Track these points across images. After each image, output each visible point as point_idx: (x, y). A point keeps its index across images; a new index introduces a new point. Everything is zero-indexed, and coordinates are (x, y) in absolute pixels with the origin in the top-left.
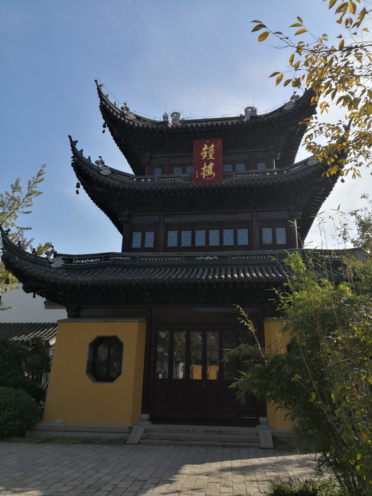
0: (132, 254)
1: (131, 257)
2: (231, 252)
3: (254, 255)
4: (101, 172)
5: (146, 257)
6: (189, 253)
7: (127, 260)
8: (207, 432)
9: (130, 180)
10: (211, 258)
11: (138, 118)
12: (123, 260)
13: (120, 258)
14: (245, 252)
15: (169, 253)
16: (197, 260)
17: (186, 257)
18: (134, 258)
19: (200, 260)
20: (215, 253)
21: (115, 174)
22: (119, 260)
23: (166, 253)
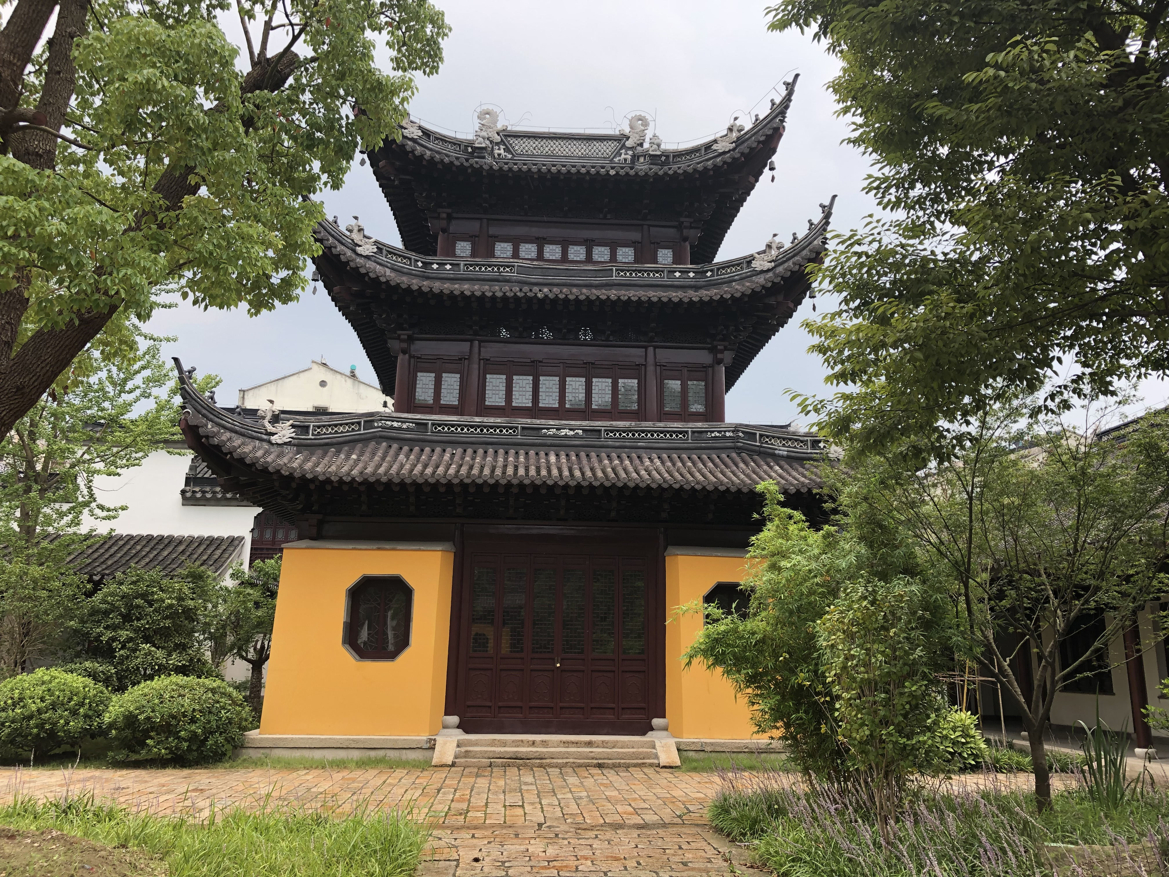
0: (419, 416)
1: (416, 424)
2: (608, 423)
3: (649, 431)
4: (359, 250)
5: (446, 425)
6: (529, 421)
7: (408, 429)
8: (566, 744)
9: (410, 265)
10: (572, 433)
11: (426, 133)
12: (400, 429)
13: (395, 424)
14: (633, 424)
15: (492, 420)
16: (545, 435)
17: (523, 428)
18: (421, 425)
19: (550, 436)
20: (578, 423)
21: (384, 252)
22: (392, 428)
23: (485, 419)
